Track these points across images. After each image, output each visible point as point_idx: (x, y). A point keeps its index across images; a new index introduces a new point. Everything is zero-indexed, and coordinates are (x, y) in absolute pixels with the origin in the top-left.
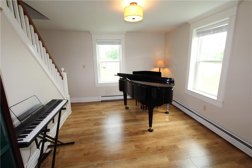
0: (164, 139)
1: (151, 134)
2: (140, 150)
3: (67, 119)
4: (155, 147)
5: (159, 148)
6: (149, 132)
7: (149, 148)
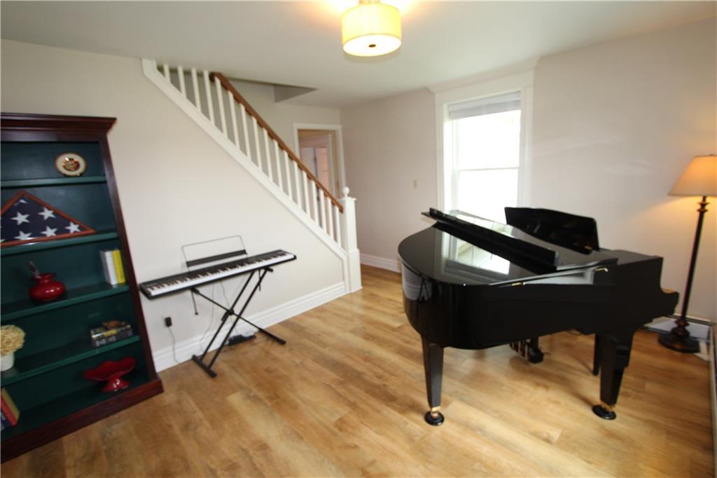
0: (426, 467)
1: (417, 427)
2: (335, 434)
3: (339, 299)
4: (370, 458)
5: (372, 470)
6: (421, 419)
7: (356, 447)
